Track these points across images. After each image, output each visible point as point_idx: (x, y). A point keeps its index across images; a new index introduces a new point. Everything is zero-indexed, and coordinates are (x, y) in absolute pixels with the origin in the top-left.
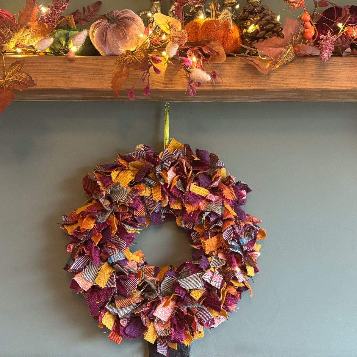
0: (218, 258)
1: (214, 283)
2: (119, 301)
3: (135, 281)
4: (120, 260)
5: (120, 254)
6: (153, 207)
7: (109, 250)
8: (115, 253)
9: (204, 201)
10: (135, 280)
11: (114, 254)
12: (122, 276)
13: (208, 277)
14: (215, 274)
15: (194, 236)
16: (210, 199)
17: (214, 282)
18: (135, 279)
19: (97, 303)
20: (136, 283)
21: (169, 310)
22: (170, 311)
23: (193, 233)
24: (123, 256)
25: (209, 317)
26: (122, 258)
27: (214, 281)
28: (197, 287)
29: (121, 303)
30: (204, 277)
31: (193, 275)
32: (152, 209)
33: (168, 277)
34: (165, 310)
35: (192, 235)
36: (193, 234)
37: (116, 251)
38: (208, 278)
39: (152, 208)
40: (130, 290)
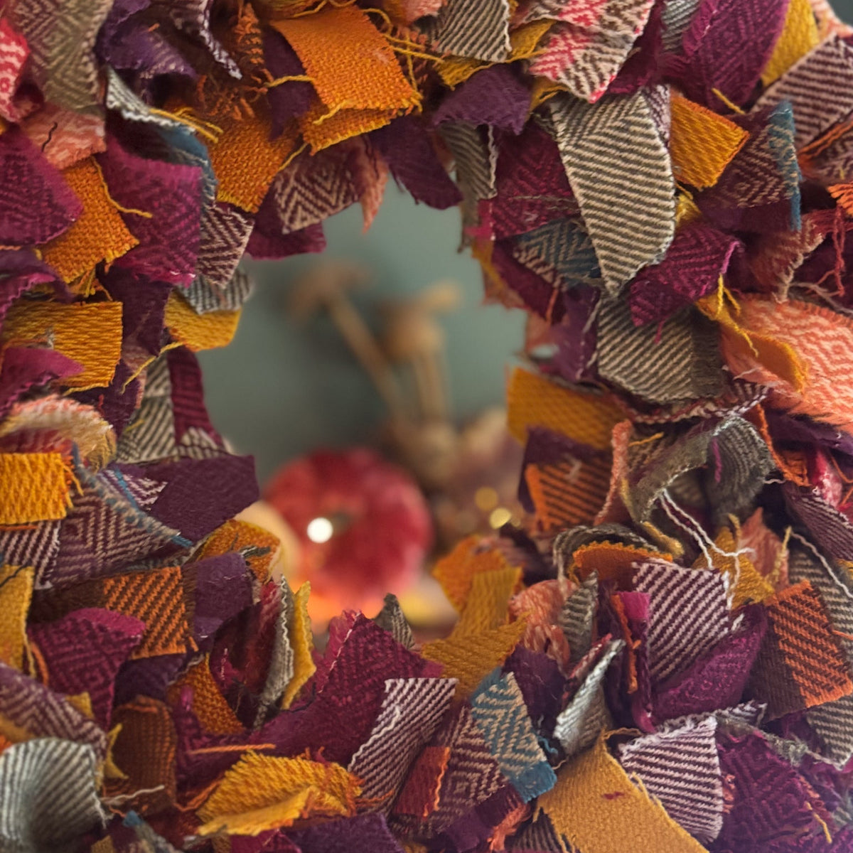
0: (441, 10)
1: (627, 13)
2: (801, 680)
3: (658, 582)
4: (524, 711)
5: (483, 716)
6: (108, 513)
7: (458, 796)
8: (481, 748)
9: (38, 136)
10: (651, 584)
11: (488, 756)
12: (634, 684)
13: (589, 66)
14: (559, 12)
15: (305, 209)
16: (12, 79)
17: (618, 14)
18: (642, 586)
19: (830, 840)
20: (669, 579)
21: (816, 331)
22: (822, 328)
23: (285, 218)
24: (494, 688)
25: (834, 60)
26: (513, 697)
27: (608, 18)
28: (658, 141)
29: (813, 662)
30: (586, 88)
31: (574, 181)
32: (130, 520)
33: (596, 363)
34: (822, 356)
35: (297, 226)
36: (294, 212)
37: (465, 746)
38: (593, 60)
39: (117, 524)
40: (722, 616)
